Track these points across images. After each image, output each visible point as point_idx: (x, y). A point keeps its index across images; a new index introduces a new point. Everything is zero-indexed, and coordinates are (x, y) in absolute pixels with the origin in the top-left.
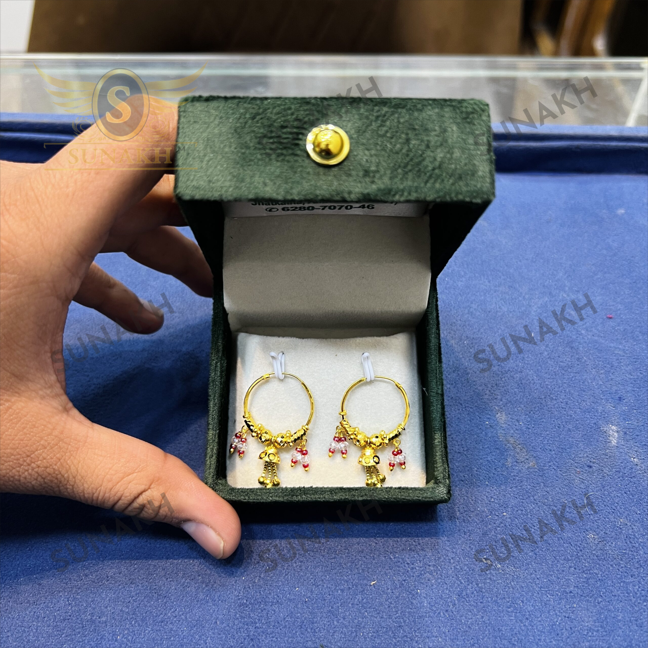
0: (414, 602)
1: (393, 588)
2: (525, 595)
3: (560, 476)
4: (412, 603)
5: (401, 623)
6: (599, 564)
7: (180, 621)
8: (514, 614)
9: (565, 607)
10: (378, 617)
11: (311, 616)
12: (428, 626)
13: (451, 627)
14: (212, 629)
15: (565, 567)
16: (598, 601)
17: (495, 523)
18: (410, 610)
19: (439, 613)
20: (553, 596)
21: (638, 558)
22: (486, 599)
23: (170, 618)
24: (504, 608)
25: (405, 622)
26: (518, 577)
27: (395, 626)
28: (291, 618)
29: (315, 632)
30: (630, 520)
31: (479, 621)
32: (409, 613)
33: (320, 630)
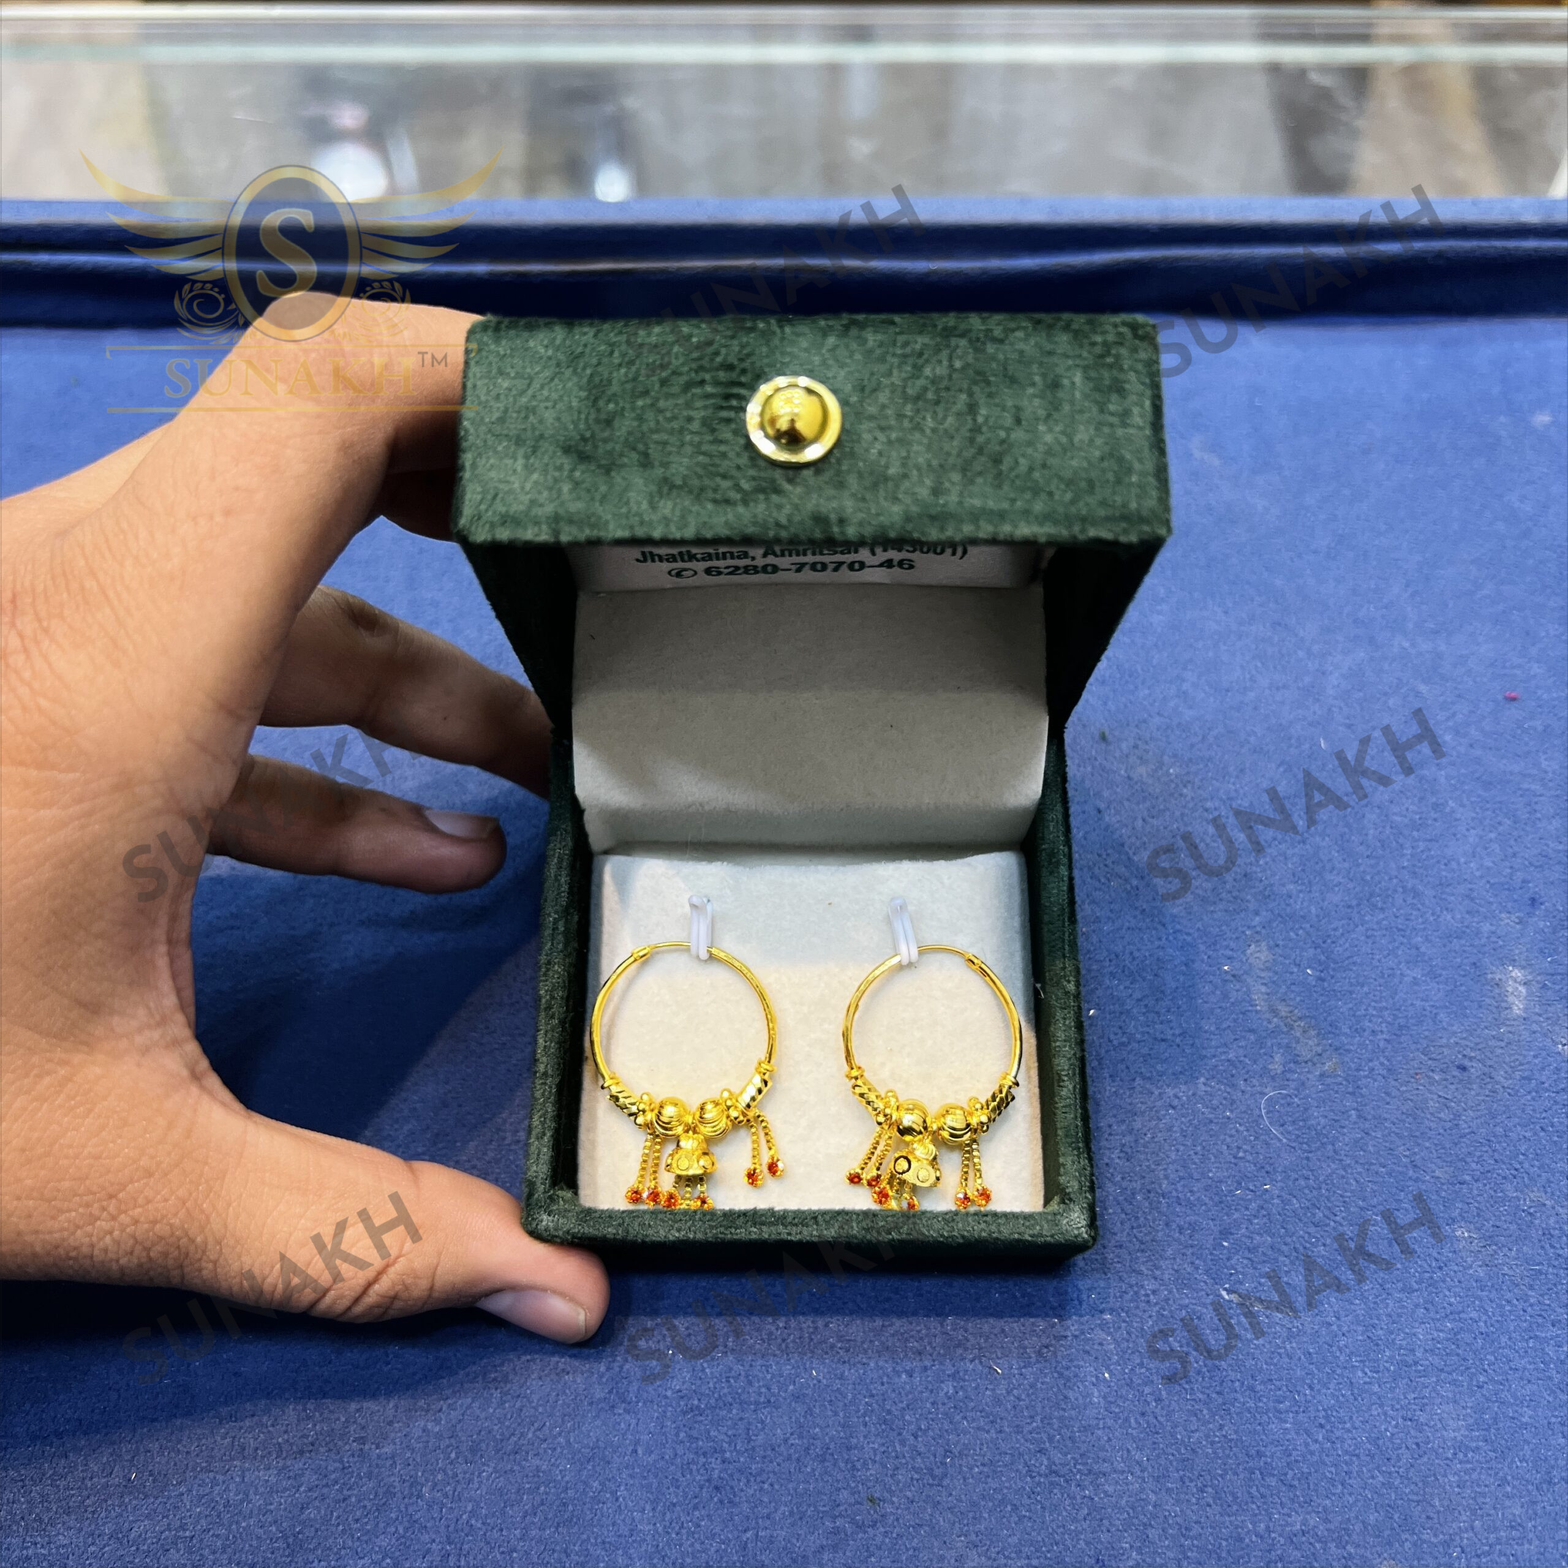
0: (1071, 1394)
1: (1022, 1364)
4: (1066, 1397)
7: (555, 1449)
8: (1291, 1415)
9: (1406, 1398)
10: (993, 1431)
11: (845, 1432)
12: (1103, 1449)
13: (1154, 1449)
14: (627, 1468)
17: (1247, 1208)
18: (1062, 1413)
19: (1127, 1419)
23: (533, 1444)
24: (1271, 1404)
26: (1300, 1331)
27: (1029, 1450)
28: (801, 1437)
29: (854, 1468)
30: (1553, 1194)
32: (1061, 1419)
33: (865, 1464)
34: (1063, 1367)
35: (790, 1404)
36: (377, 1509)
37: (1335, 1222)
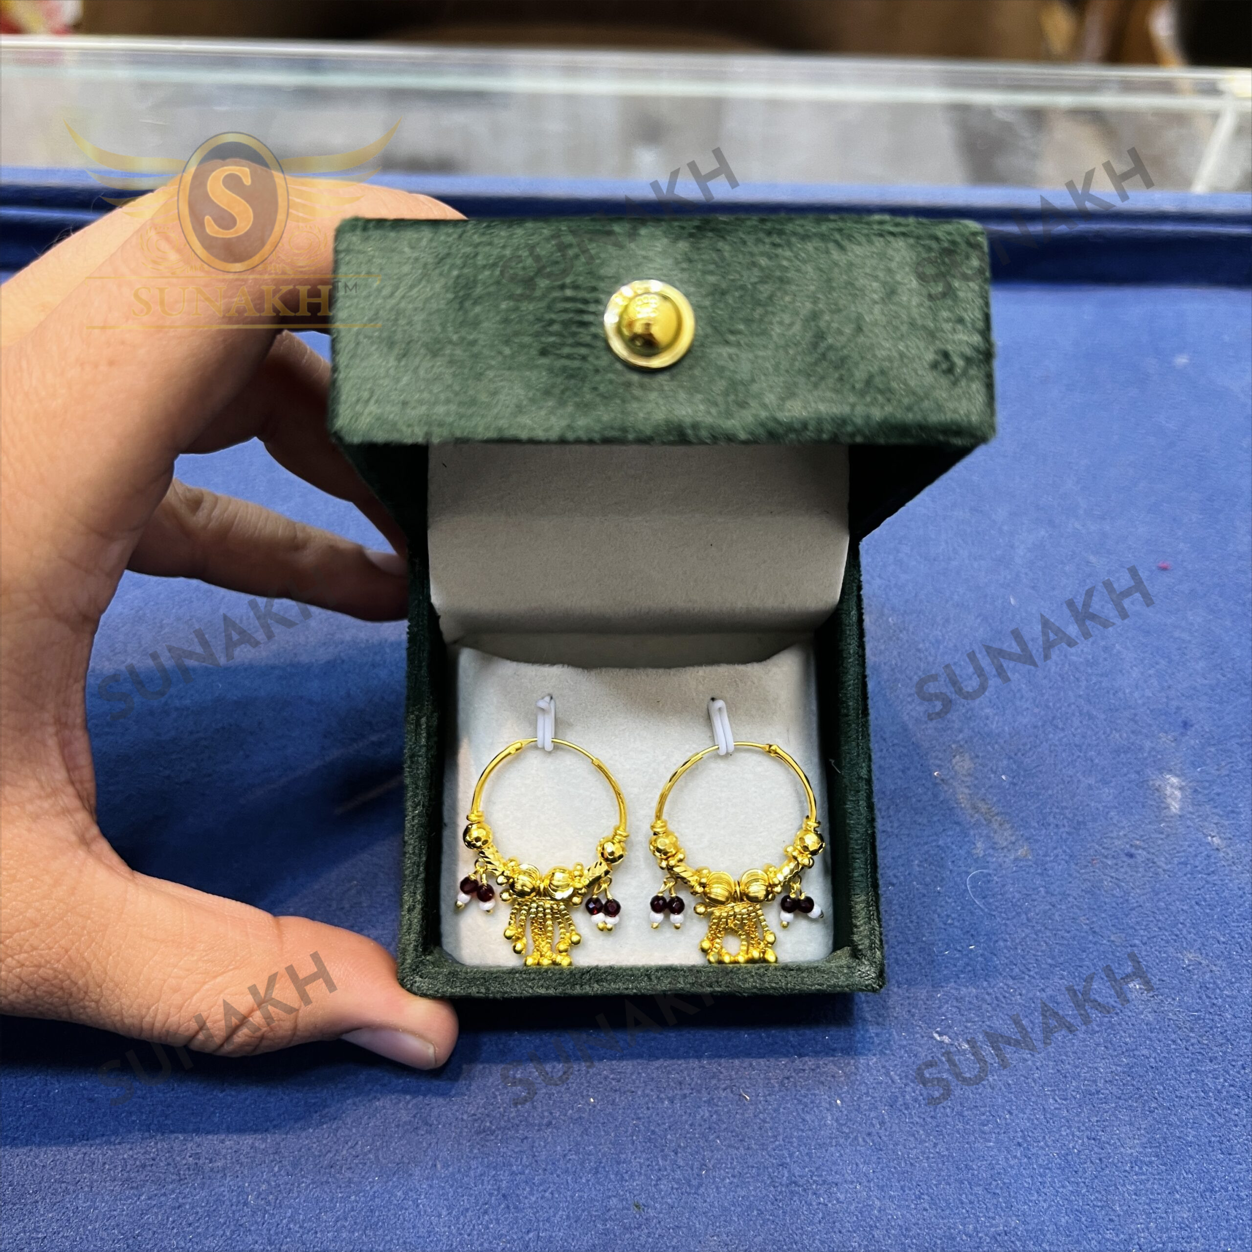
0: (808, 1117)
1: (767, 1093)
2: (1014, 1099)
3: (1075, 874)
4: (804, 1120)
5: (785, 1158)
6: (1151, 1040)
7: (365, 1164)
8: (994, 1135)
9: (1090, 1121)
10: (741, 1148)
11: (615, 1149)
12: (835, 1163)
13: (879, 1163)
14: (427, 1179)
15: (1087, 1046)
16: (1150, 1107)
17: (955, 966)
18: (800, 1133)
19: (856, 1138)
20: (1065, 1099)
21: (1222, 1027)
22: (942, 1110)
23: (346, 1160)
24: (976, 1127)
25: (791, 1155)
27: (773, 1164)
28: (577, 1153)
29: (623, 1179)
30: (1207, 955)
31: (930, 1152)
32: (800, 1138)
33: (632, 1176)
34: (801, 1096)
35: (569, 1126)
36: (208, 1215)
37: (1029, 976)
